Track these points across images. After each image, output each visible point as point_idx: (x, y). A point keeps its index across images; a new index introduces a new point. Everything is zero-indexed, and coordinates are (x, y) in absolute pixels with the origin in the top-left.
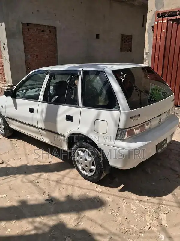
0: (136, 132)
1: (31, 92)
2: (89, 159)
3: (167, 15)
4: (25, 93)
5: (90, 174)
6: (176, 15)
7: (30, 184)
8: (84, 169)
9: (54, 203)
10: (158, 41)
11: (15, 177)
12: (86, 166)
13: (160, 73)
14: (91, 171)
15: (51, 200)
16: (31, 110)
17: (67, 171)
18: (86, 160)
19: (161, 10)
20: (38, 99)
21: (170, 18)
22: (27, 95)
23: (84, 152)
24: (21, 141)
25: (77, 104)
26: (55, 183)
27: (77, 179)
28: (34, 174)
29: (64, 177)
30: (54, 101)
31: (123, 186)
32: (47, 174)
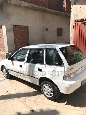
0: (72, 76)
1: (19, 57)
2: (50, 89)
3: (80, 21)
4: (17, 58)
5: (50, 97)
6: (84, 21)
7: (22, 103)
8: (47, 94)
9: (34, 112)
10: (76, 32)
11: (14, 99)
12: (48, 93)
13: (78, 46)
14: (51, 95)
15: (33, 110)
16: (21, 66)
17: (39, 95)
18: (48, 90)
19: (77, 19)
20: (24, 61)
21: (81, 22)
22: (18, 58)
23: (47, 86)
24: (14, 81)
25: (44, 63)
26: (33, 102)
27: (44, 99)
28: (23, 98)
29: (37, 98)
30: (31, 62)
31: (66, 102)
32: (30, 97)
